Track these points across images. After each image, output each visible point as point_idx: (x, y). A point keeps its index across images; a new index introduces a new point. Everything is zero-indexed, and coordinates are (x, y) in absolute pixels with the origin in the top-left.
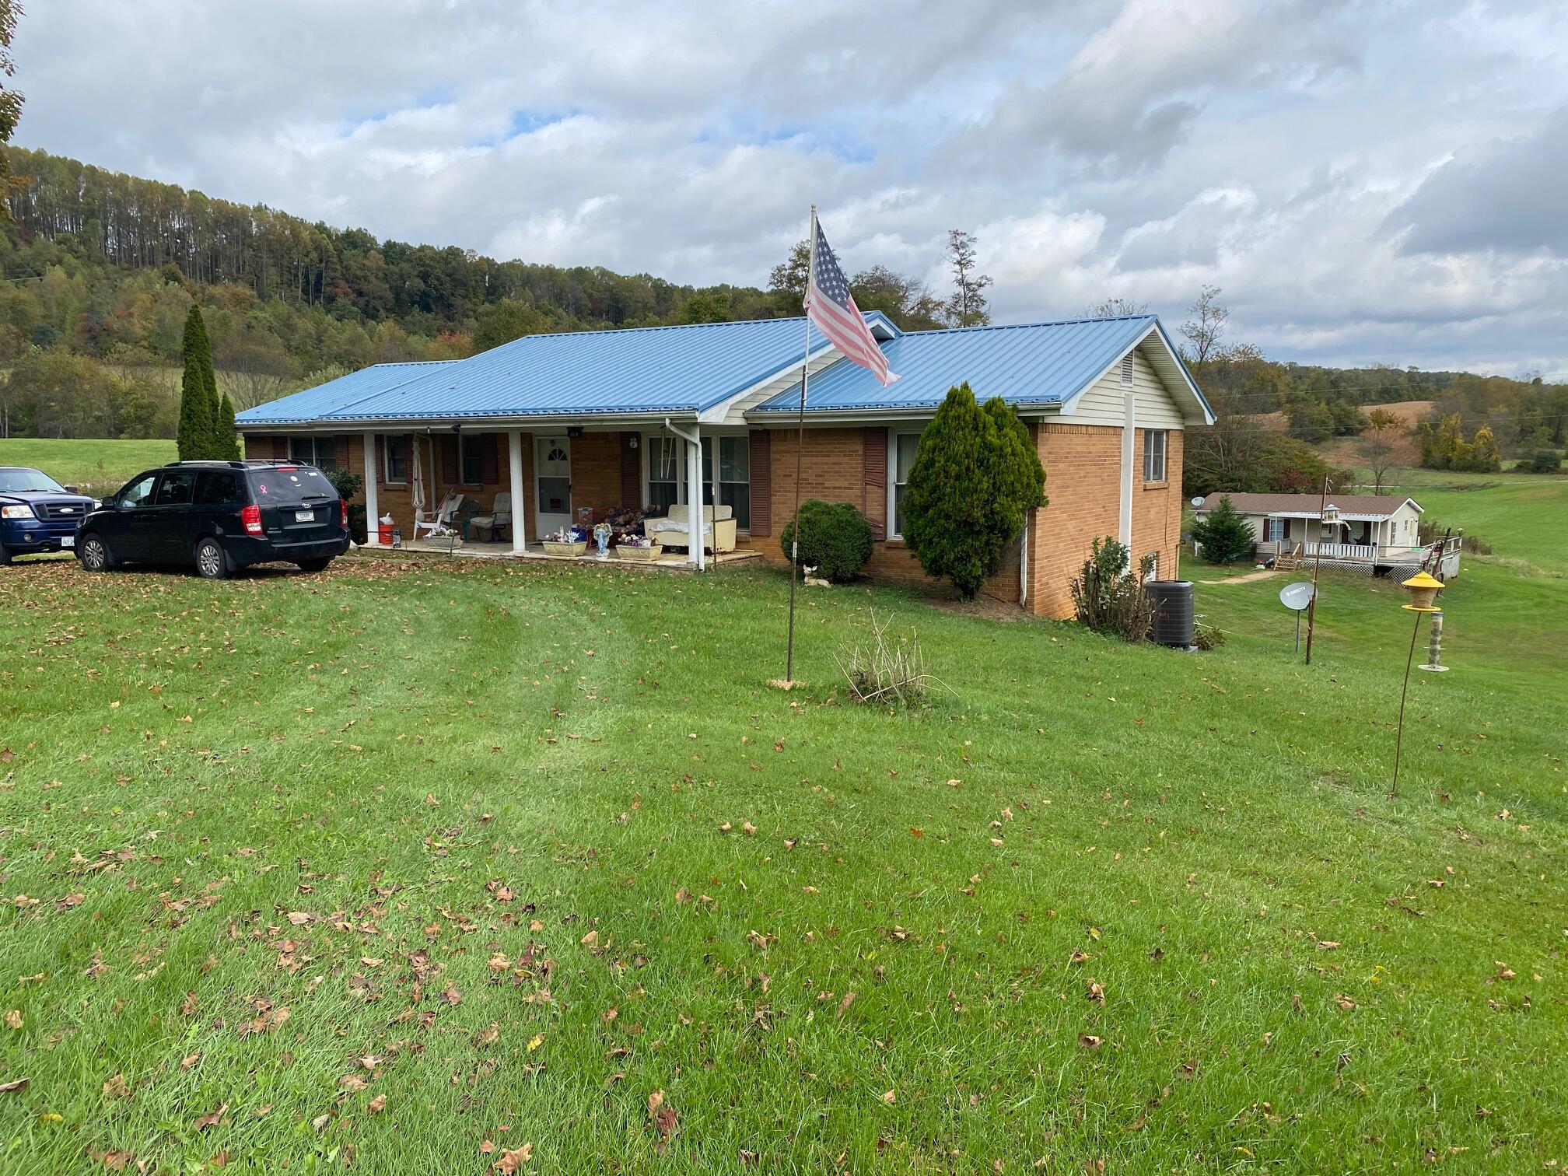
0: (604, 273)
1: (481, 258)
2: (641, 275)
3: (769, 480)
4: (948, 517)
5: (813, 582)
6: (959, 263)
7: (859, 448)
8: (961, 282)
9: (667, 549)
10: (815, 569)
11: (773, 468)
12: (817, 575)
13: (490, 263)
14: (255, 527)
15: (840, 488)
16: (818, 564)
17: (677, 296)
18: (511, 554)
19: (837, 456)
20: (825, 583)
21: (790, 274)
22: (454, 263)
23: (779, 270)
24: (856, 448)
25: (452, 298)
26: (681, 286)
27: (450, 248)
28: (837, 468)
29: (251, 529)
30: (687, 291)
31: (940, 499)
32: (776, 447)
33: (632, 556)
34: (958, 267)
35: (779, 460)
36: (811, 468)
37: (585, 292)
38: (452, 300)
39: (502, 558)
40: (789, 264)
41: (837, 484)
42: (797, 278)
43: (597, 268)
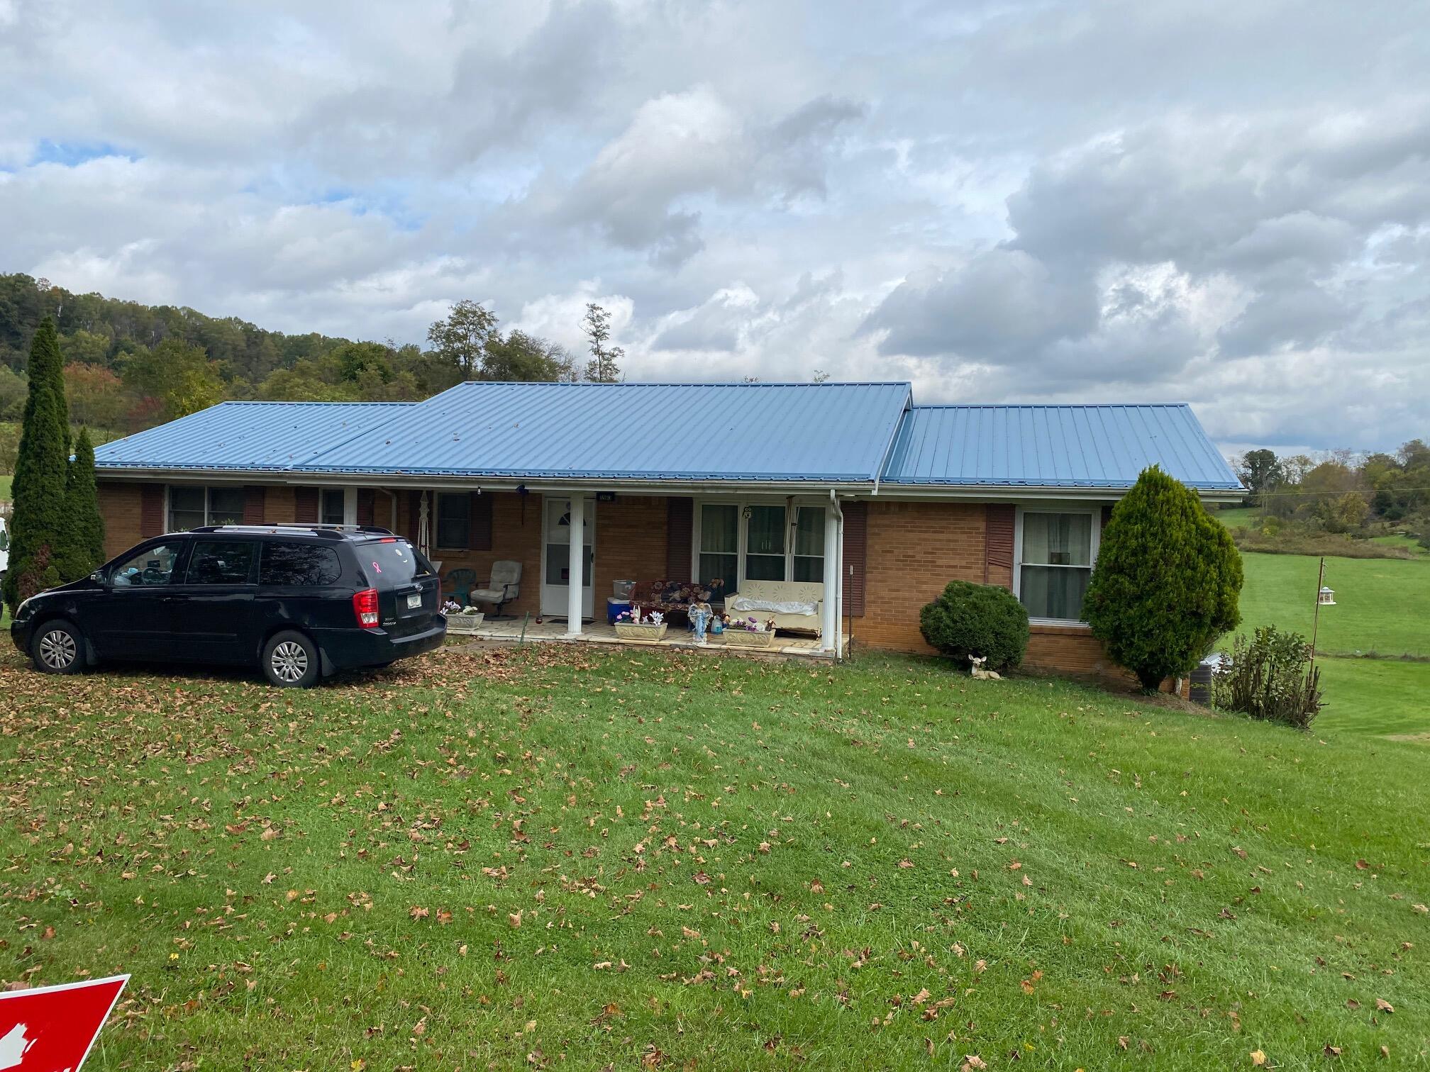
0: (191, 313)
1: (55, 288)
2: (230, 319)
3: (864, 555)
4: (1170, 608)
5: (983, 675)
6: (595, 334)
7: (982, 525)
8: (597, 351)
9: (781, 633)
10: (984, 659)
11: (869, 542)
12: (986, 666)
13: (64, 294)
14: (370, 619)
15: (955, 567)
16: (987, 654)
17: (267, 341)
18: (566, 636)
19: (953, 533)
20: (995, 675)
21: (449, 330)
22: (23, 290)
23: (438, 325)
24: (977, 525)
25: (19, 326)
26: (271, 331)
27: (19, 275)
28: (952, 545)
29: (365, 621)
30: (276, 336)
31: (1158, 588)
32: (871, 521)
33: (743, 641)
34: (593, 338)
35: (879, 534)
36: (918, 544)
37: (171, 330)
38: (19, 328)
39: (559, 642)
40: (447, 321)
41: (952, 563)
42: (455, 334)
43: (184, 308)
